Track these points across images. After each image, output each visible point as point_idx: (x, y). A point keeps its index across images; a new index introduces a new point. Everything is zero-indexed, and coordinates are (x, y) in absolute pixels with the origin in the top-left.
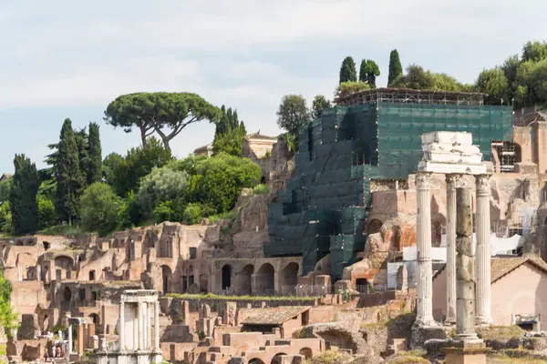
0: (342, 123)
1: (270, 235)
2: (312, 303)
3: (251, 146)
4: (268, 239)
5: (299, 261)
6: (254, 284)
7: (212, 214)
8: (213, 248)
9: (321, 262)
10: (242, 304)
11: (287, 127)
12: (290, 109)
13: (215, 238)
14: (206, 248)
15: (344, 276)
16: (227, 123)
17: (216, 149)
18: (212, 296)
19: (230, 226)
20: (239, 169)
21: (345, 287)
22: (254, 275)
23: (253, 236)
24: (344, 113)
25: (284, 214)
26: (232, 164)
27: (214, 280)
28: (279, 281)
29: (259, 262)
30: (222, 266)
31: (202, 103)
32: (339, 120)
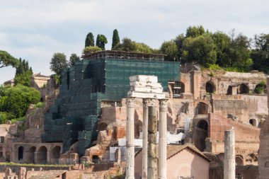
0: (87, 69)
1: (45, 130)
2: (67, 169)
3: (36, 81)
4: (44, 133)
5: (61, 145)
6: (36, 158)
7: (13, 118)
8: (13, 137)
9: (73, 146)
10: (29, 169)
11: (56, 71)
12: (57, 61)
13: (14, 132)
14: (9, 137)
15: (86, 154)
16: (22, 68)
17: (16, 82)
18: (12, 163)
19: (23, 125)
20: (28, 94)
21: (86, 160)
22: (36, 153)
23: (36, 131)
24: (87, 63)
25: (53, 119)
26: (25, 90)
27: (14, 155)
28: (50, 156)
29: (39, 145)
30: (18, 147)
31: (9, 57)
32: (84, 67)
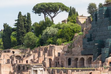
0: (106, 12)
1: (83, 48)
2: (94, 70)
3: (79, 20)
4: (83, 50)
5: (92, 56)
6: (78, 64)
7: (65, 42)
8: (65, 53)
9: (99, 57)
10: (73, 71)
11: (91, 13)
12: (91, 7)
13: (66, 50)
14: (63, 53)
15: (106, 61)
16: (72, 12)
17: (68, 21)
18: (64, 68)
19: (71, 45)
20: (74, 27)
21: (106, 64)
22: (78, 61)
23: (78, 49)
24: (106, 9)
25: (88, 42)
26: (72, 25)
27: (65, 63)
28: (86, 63)
29: (80, 57)
30: (68, 58)
31: (63, 6)
32: (104, 11)
